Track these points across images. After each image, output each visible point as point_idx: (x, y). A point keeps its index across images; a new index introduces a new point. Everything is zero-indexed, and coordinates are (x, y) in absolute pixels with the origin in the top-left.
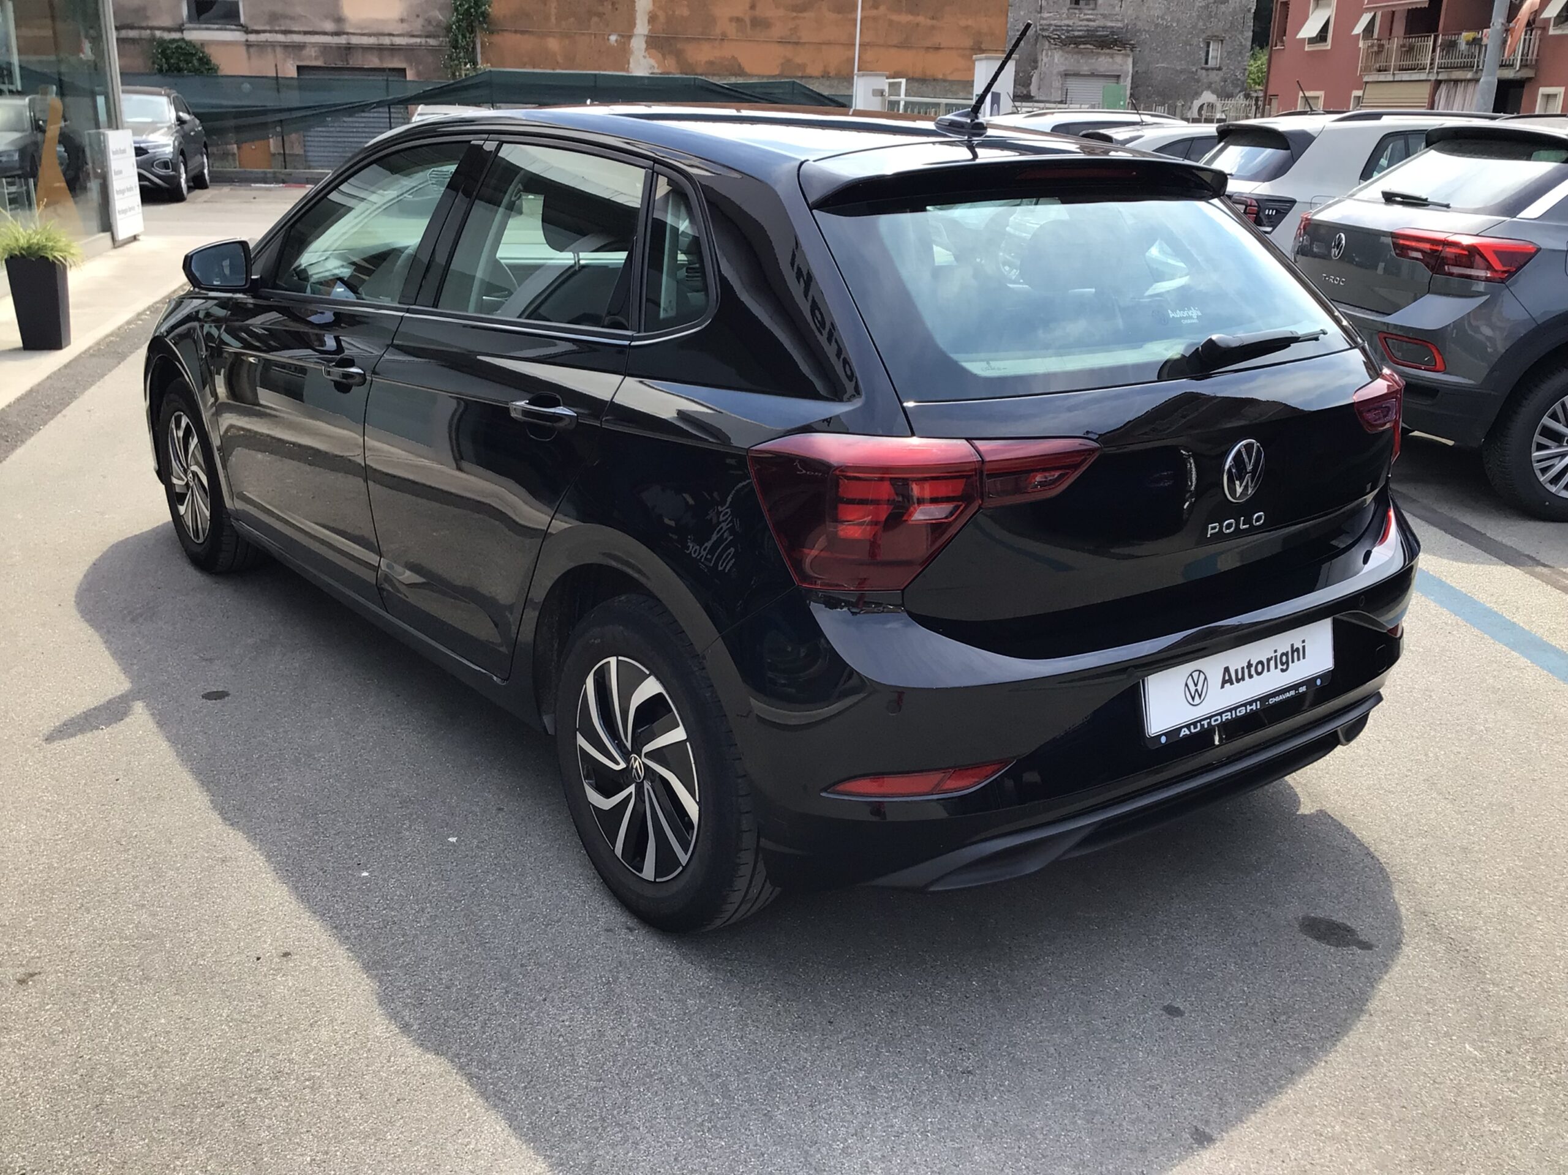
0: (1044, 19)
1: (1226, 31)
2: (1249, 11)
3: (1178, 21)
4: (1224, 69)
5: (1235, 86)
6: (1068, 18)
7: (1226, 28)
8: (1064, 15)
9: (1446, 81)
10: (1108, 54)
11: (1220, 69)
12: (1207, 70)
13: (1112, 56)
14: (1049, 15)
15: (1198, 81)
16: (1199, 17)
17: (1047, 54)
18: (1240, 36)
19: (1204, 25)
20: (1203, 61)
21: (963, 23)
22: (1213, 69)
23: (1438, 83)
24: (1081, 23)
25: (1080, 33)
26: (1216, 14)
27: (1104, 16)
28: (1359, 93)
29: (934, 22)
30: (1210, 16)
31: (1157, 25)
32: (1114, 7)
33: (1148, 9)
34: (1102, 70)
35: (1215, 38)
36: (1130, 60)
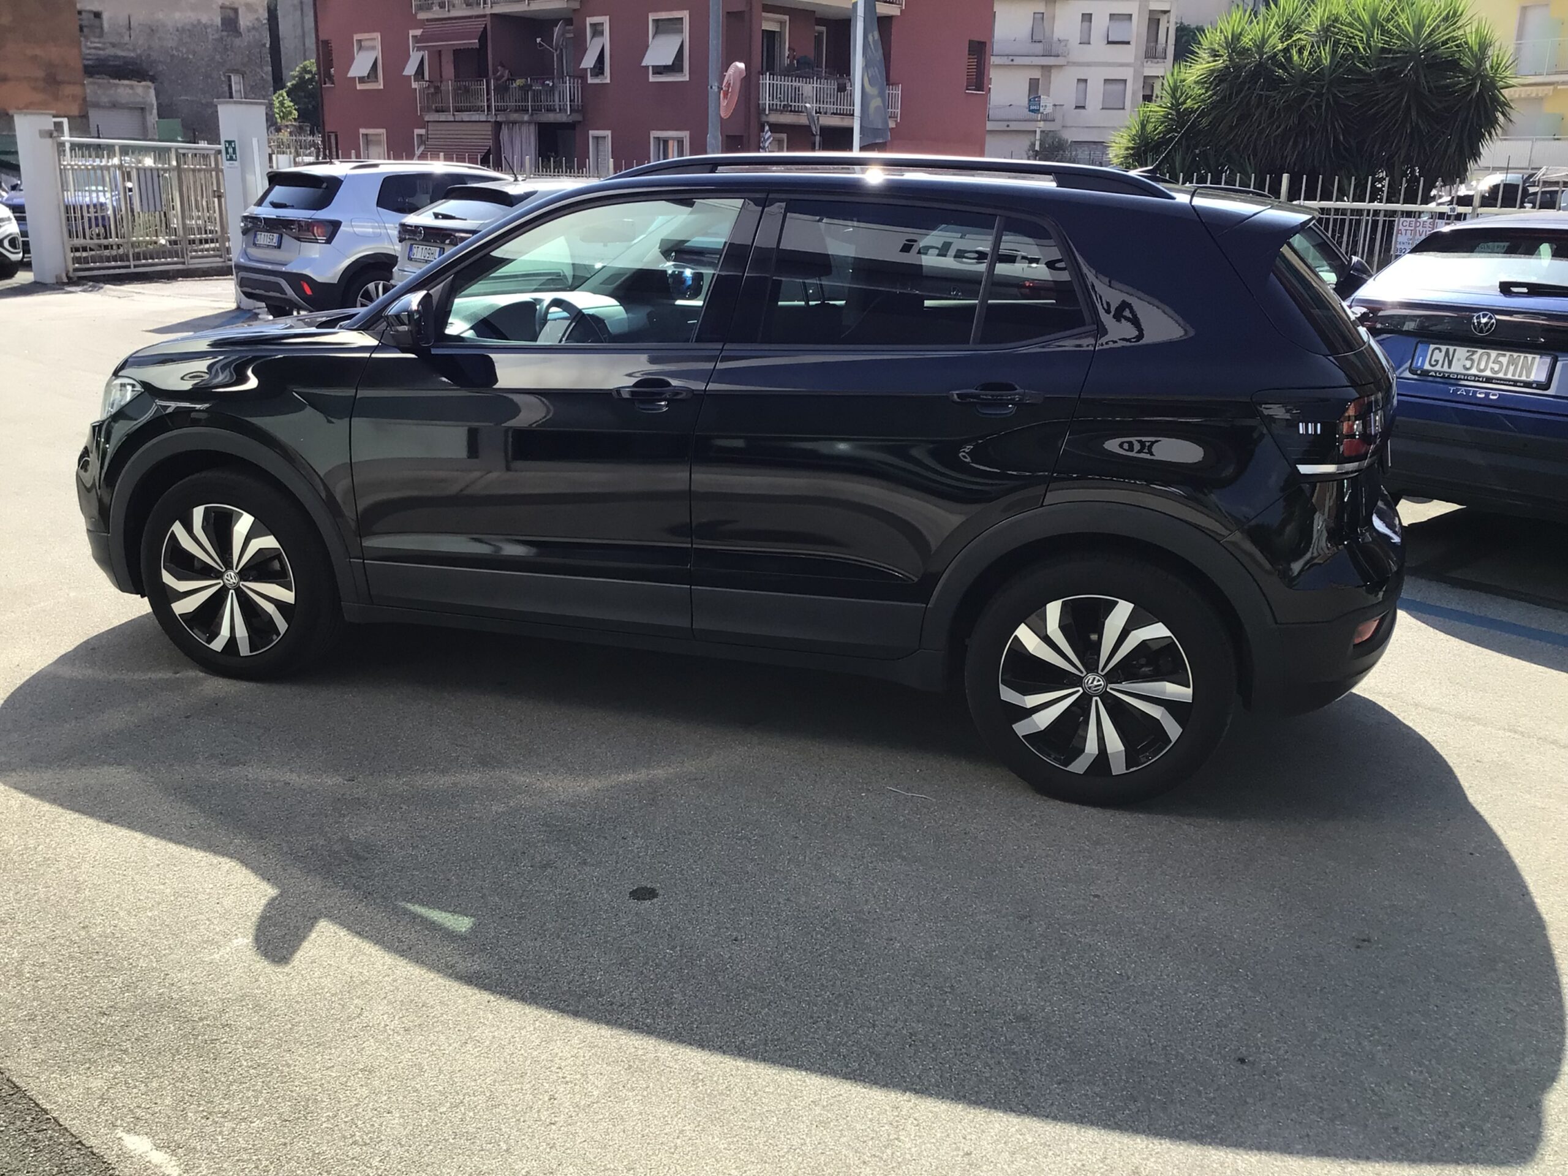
1: (244, 64)
2: (265, 44)
3: (194, 53)
7: (244, 61)
9: (508, 123)
10: (127, 85)
13: (132, 87)
16: (215, 49)
18: (258, 70)
19: (222, 58)
20: (228, 95)
21: (29, 52)
23: (498, 126)
24: (88, 51)
25: (91, 62)
26: (231, 47)
27: (113, 45)
28: (422, 131)
30: (225, 49)
31: (172, 56)
32: (121, 35)
33: (159, 38)
34: (124, 101)
35: (236, 71)
36: (152, 92)
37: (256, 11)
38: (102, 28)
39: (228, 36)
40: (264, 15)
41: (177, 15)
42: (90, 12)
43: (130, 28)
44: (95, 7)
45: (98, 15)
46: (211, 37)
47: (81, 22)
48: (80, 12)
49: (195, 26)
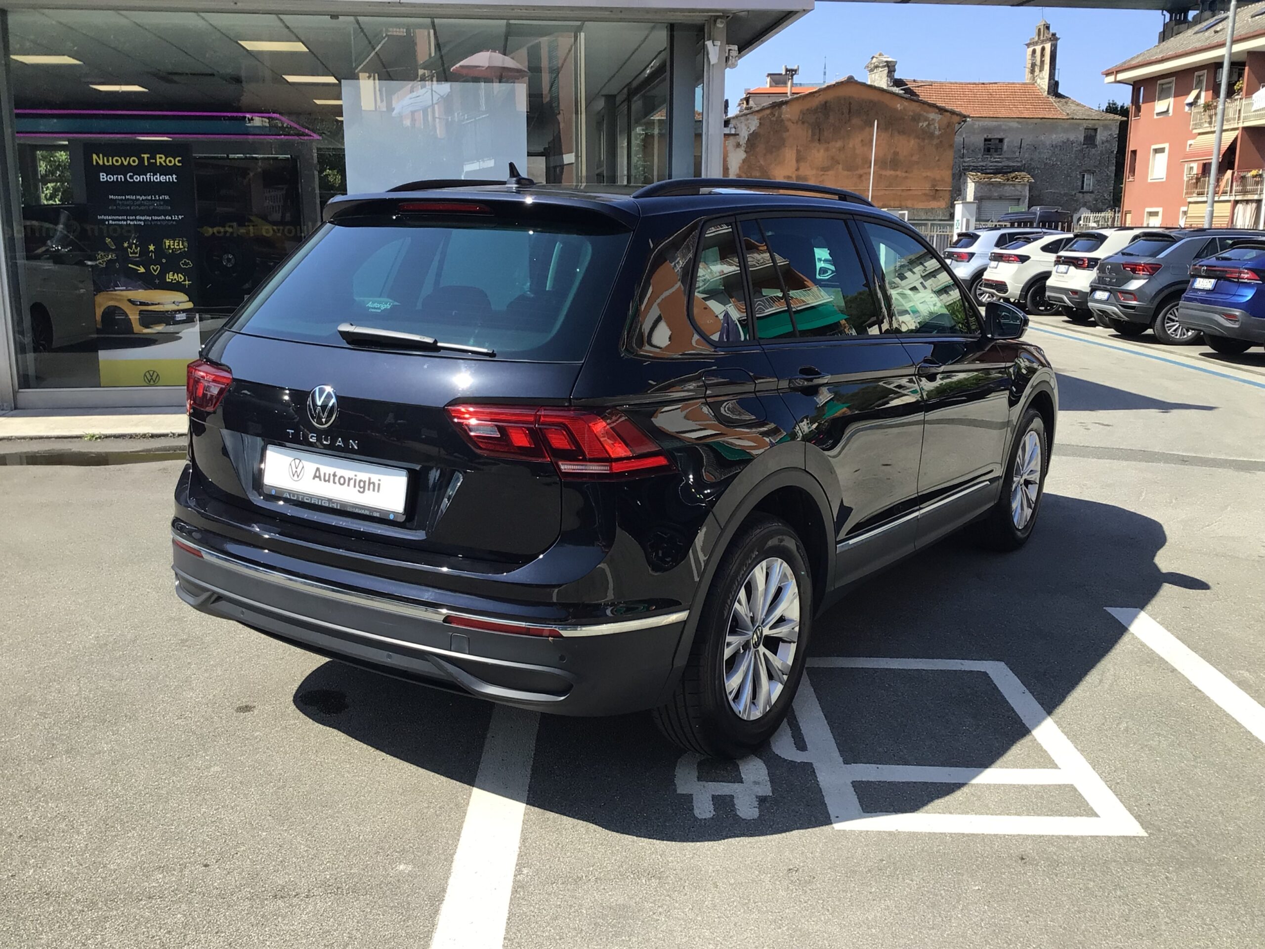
0: (965, 162)
1: (1095, 167)
2: (1112, 152)
3: (1061, 161)
4: (1096, 192)
5: (1103, 204)
6: (983, 161)
7: (1096, 164)
8: (980, 160)
9: (1241, 201)
10: (1011, 185)
11: (1092, 192)
12: (1083, 193)
13: (1014, 185)
14: (969, 160)
15: (1077, 201)
16: (1076, 157)
18: (1106, 170)
19: (1080, 163)
20: (1080, 187)
21: (924, 174)
22: (1087, 192)
23: (1235, 203)
24: (991, 164)
25: (991, 171)
26: (1088, 155)
27: (1008, 159)
28: (1185, 209)
29: (907, 174)
30: (1084, 157)
31: (1046, 164)
32: (1014, 153)
33: (1039, 153)
34: (1008, 195)
35: (1088, 171)
36: (1027, 188)
37: (1111, 129)
38: (1002, 148)
39: (1087, 148)
40: (1113, 131)
41: (1054, 137)
42: (997, 139)
43: (1021, 147)
44: (1000, 137)
45: (1001, 140)
46: (1075, 149)
47: (989, 146)
48: (990, 140)
49: (1065, 143)
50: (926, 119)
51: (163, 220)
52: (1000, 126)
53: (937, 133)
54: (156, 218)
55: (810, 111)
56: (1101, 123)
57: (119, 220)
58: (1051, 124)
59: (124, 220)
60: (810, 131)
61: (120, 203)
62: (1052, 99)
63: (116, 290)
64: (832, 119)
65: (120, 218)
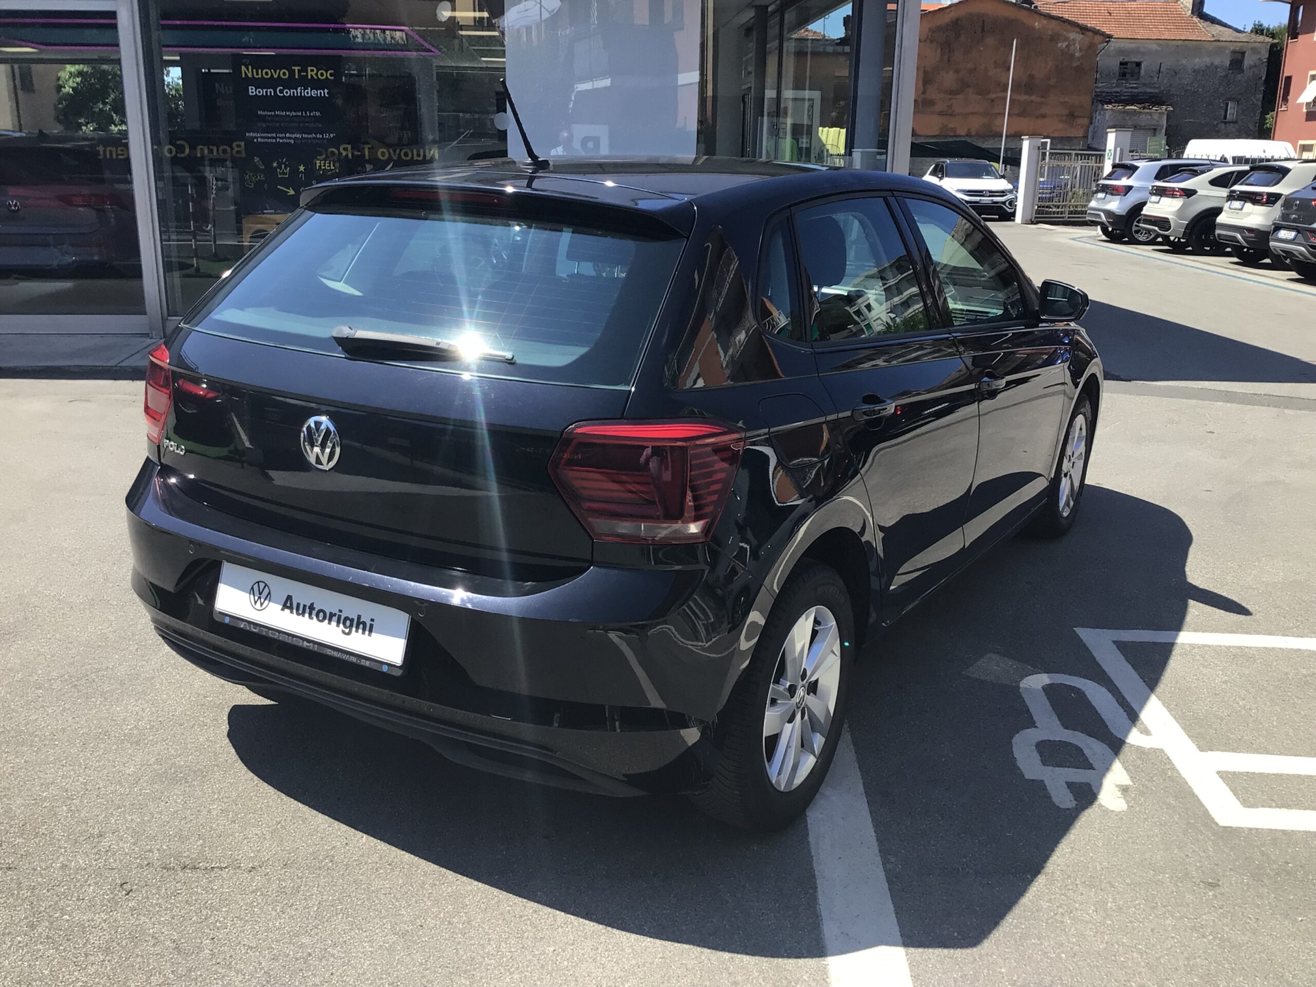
0: (1097, 87)
1: (1241, 94)
2: (1262, 78)
3: (1203, 87)
4: (1240, 122)
5: (1248, 135)
6: (1117, 86)
7: (1241, 91)
8: (1114, 85)
10: (1148, 113)
11: (1235, 122)
12: (1226, 123)
13: (1150, 114)
14: (1101, 85)
15: (1218, 132)
16: (1220, 84)
17: (1100, 113)
18: (1252, 97)
19: (1224, 90)
20: (1223, 117)
21: (1062, 99)
22: (1230, 123)
24: (1127, 90)
25: (1126, 98)
26: (1234, 81)
27: (1145, 85)
30: (1229, 83)
31: (1187, 90)
32: (1152, 78)
33: (1179, 78)
34: (1143, 124)
35: (1231, 99)
36: (1165, 117)
37: (1260, 53)
38: (1139, 72)
39: (1233, 73)
40: (1265, 55)
41: (1197, 60)
42: (1133, 62)
43: (1159, 72)
44: (1137, 60)
45: (1138, 64)
46: (1219, 74)
47: (1125, 70)
48: (1126, 63)
49: (1209, 67)
50: (1066, 39)
51: (314, 138)
52: (1138, 48)
53: (1077, 54)
54: (306, 136)
55: (940, 29)
56: (1250, 46)
57: (268, 138)
58: (1194, 47)
59: (273, 138)
60: (939, 51)
61: (270, 119)
62: (1196, 19)
63: (264, 214)
64: (963, 38)
65: (269, 135)
